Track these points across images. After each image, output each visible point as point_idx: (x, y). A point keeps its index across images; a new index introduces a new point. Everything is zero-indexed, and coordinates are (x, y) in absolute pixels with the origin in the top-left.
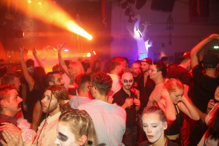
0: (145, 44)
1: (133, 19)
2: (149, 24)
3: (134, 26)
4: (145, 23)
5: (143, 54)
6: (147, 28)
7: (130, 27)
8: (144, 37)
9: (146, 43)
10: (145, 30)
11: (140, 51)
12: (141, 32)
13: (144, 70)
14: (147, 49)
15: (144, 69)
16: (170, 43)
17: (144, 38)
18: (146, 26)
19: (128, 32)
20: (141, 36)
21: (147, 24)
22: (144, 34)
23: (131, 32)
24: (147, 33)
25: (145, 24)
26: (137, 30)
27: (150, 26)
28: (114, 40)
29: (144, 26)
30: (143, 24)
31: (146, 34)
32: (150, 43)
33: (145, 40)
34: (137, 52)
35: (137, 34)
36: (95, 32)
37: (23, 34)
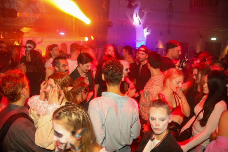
0: (143, 32)
1: (133, 4)
2: (149, 11)
3: (134, 12)
4: (146, 9)
5: (141, 42)
6: (147, 15)
7: (129, 13)
8: (143, 24)
9: (145, 30)
10: (144, 17)
11: (138, 38)
12: (141, 19)
13: (141, 60)
14: (145, 36)
15: (142, 58)
16: (169, 32)
17: (143, 26)
18: (145, 13)
19: (127, 18)
20: (140, 23)
21: (147, 11)
22: (143, 21)
23: (130, 18)
24: (147, 21)
25: (145, 11)
26: (137, 16)
27: (150, 13)
28: (112, 26)
29: (143, 13)
30: (143, 11)
31: (145, 21)
32: (149, 31)
33: (144, 28)
34: (135, 39)
35: (136, 20)
36: (93, 16)
37: (18, 14)
